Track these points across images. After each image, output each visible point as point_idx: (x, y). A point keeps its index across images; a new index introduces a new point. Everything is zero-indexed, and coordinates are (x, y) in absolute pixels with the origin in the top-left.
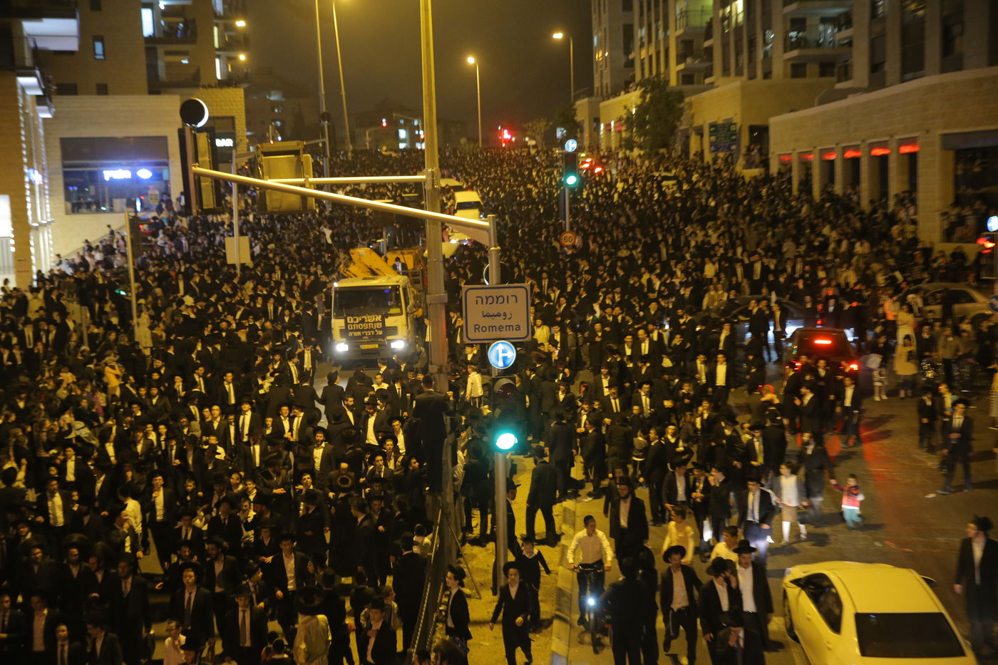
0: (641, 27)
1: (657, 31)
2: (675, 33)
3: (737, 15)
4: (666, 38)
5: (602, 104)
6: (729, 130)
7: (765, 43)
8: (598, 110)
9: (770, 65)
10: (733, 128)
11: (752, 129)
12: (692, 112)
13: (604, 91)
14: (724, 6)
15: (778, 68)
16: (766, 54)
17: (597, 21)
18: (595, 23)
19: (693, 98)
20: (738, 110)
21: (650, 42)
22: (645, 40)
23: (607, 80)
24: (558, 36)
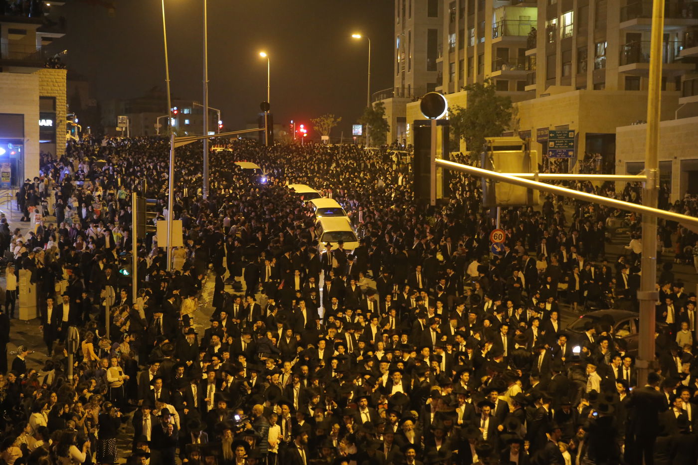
0: (451, 33)
1: (470, 38)
2: (489, 41)
3: (565, 27)
4: (481, 46)
5: (408, 105)
6: (567, 137)
7: (597, 56)
8: (404, 110)
9: (603, 77)
10: (571, 135)
11: (590, 138)
12: (517, 117)
13: (406, 91)
14: (550, 19)
15: (613, 79)
16: (596, 66)
17: (401, 25)
18: (398, 27)
19: (519, 104)
20: (576, 118)
21: (461, 47)
22: (456, 46)
23: (410, 81)
24: (357, 36)
